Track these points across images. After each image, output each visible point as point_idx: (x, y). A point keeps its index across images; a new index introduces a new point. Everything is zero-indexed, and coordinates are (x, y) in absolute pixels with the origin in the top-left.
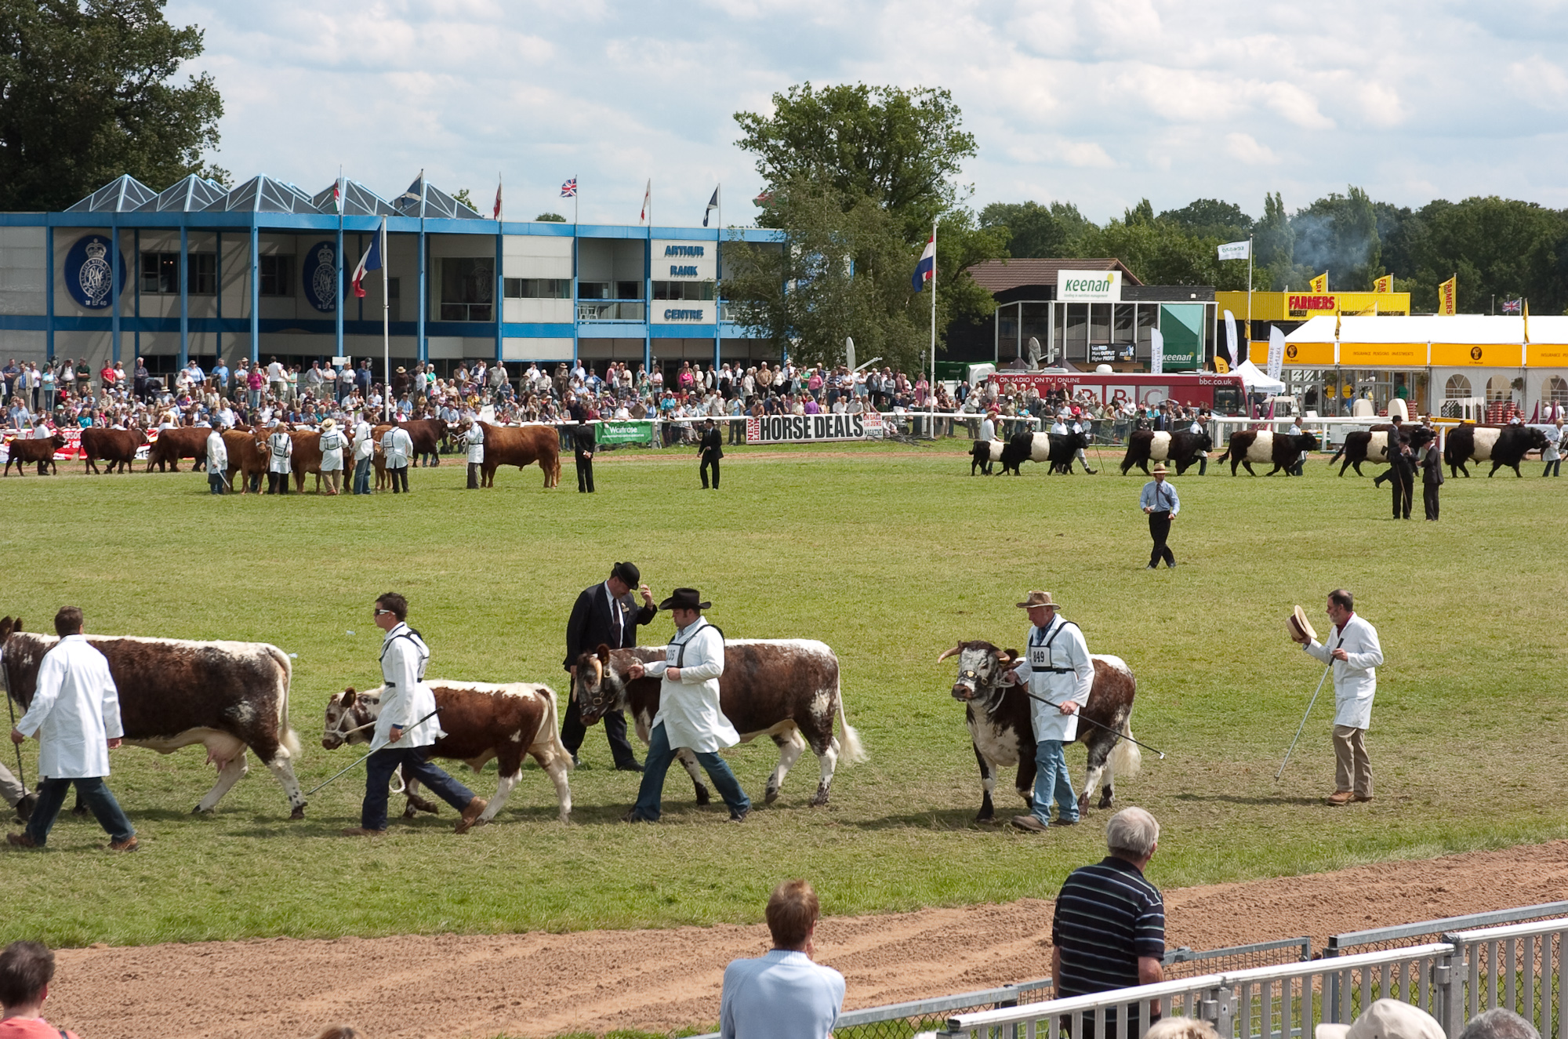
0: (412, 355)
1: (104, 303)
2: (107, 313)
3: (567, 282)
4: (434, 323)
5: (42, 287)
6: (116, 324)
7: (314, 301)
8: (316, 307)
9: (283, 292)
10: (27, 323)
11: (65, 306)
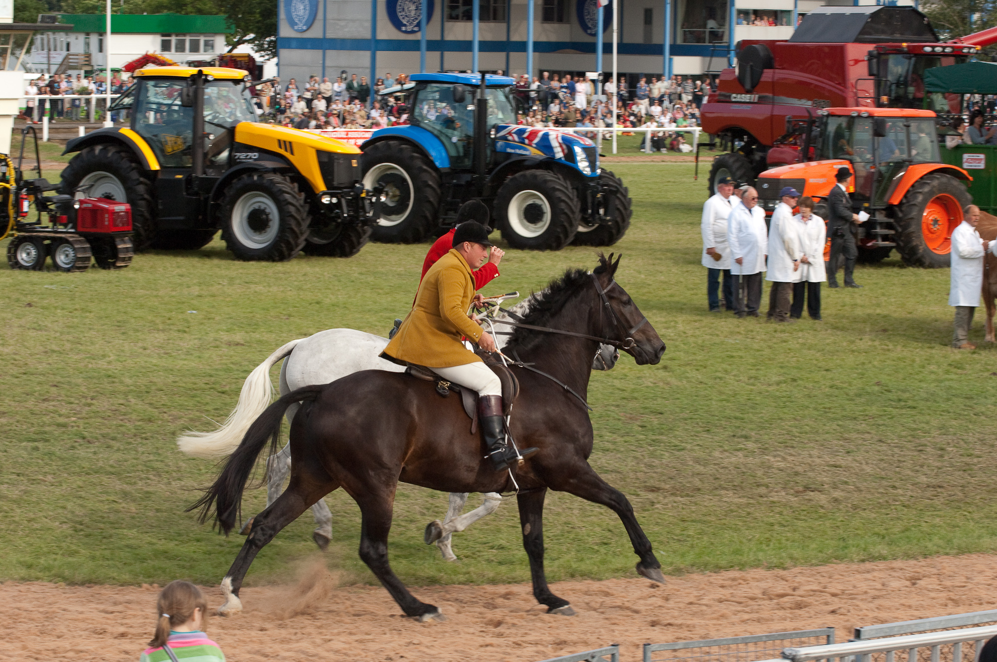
0: (660, 72)
1: (416, 29)
2: (418, 36)
3: (789, 12)
4: (679, 46)
5: (368, 16)
6: (424, 46)
7: (585, 27)
8: (585, 31)
9: (560, 20)
10: (356, 44)
11: (386, 31)
